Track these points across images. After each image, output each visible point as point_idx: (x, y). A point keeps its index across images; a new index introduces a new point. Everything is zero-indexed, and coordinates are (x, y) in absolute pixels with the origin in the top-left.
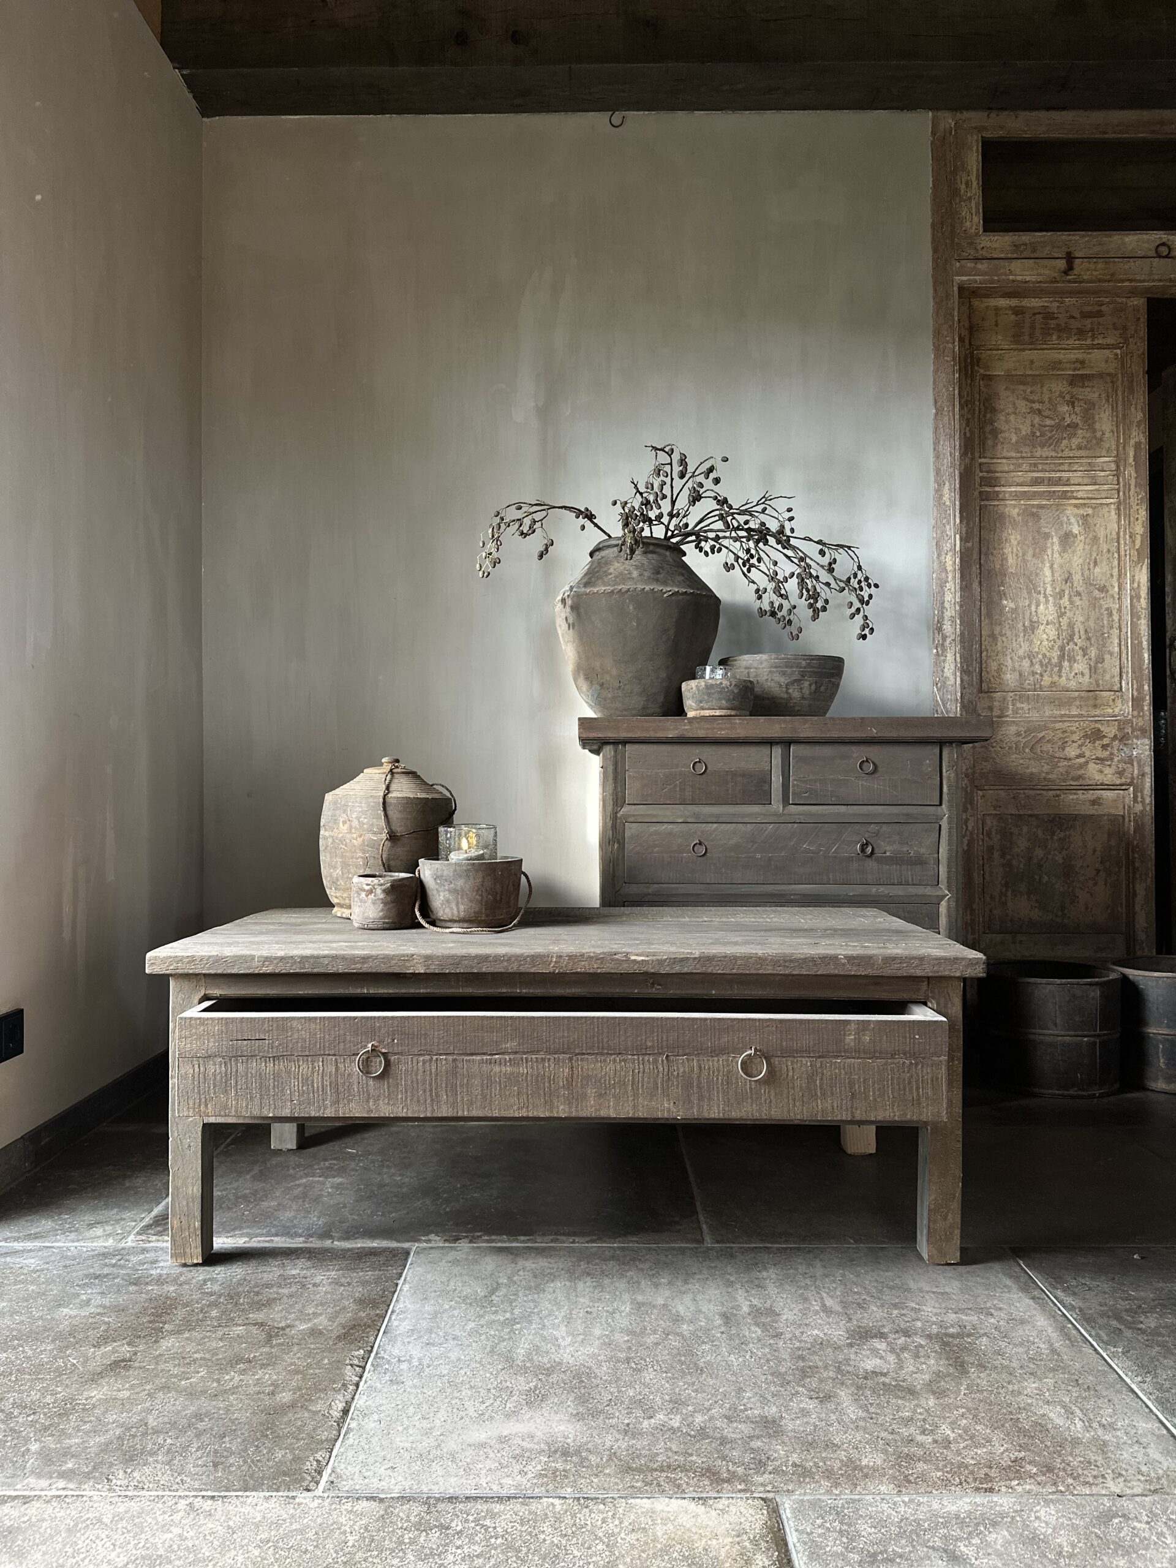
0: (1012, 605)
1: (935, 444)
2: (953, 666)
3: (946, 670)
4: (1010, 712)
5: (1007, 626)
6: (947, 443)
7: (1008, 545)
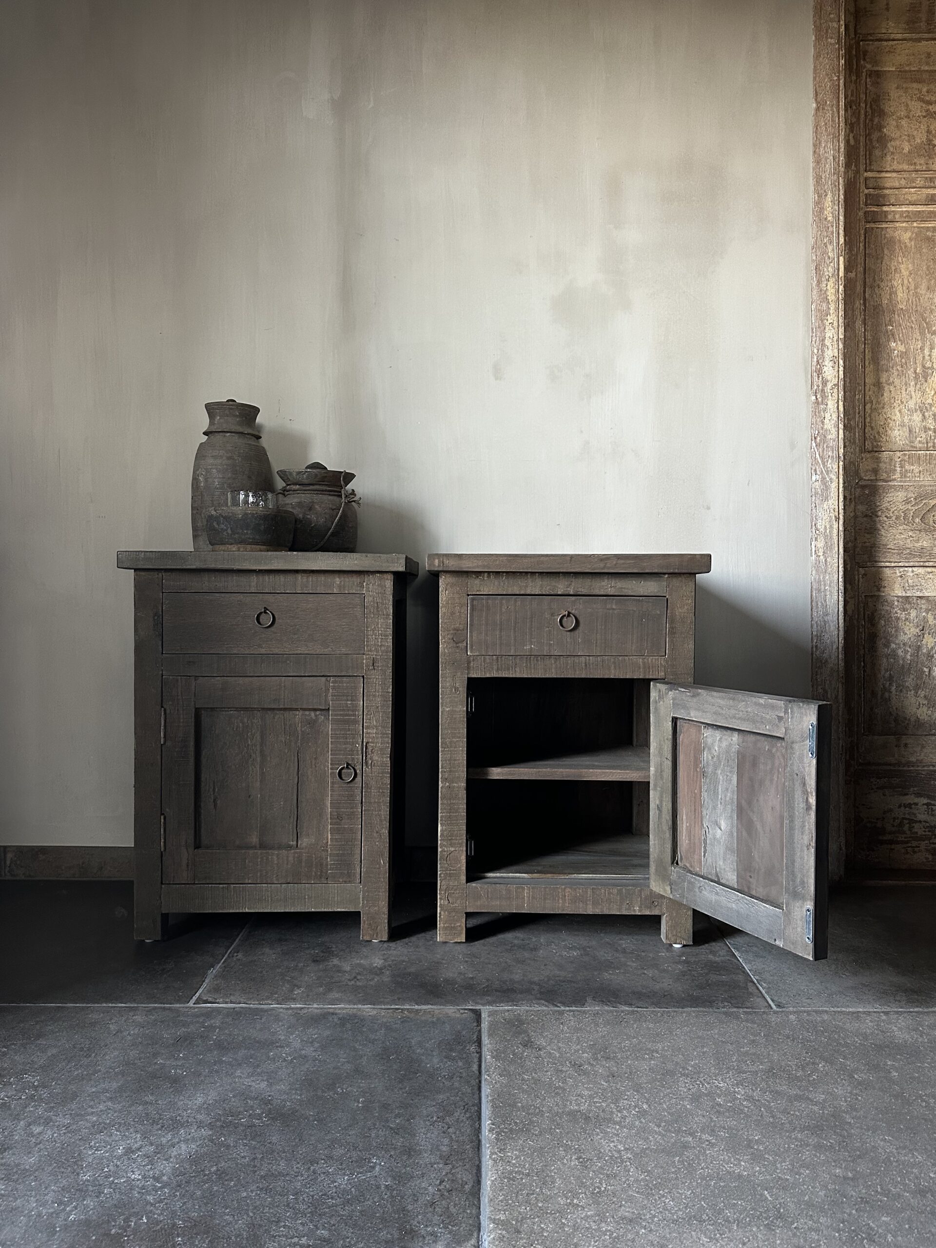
0: (902, 348)
1: (815, 145)
2: (835, 416)
3: (827, 421)
4: (897, 476)
5: (896, 373)
6: (830, 145)
7: (898, 275)
